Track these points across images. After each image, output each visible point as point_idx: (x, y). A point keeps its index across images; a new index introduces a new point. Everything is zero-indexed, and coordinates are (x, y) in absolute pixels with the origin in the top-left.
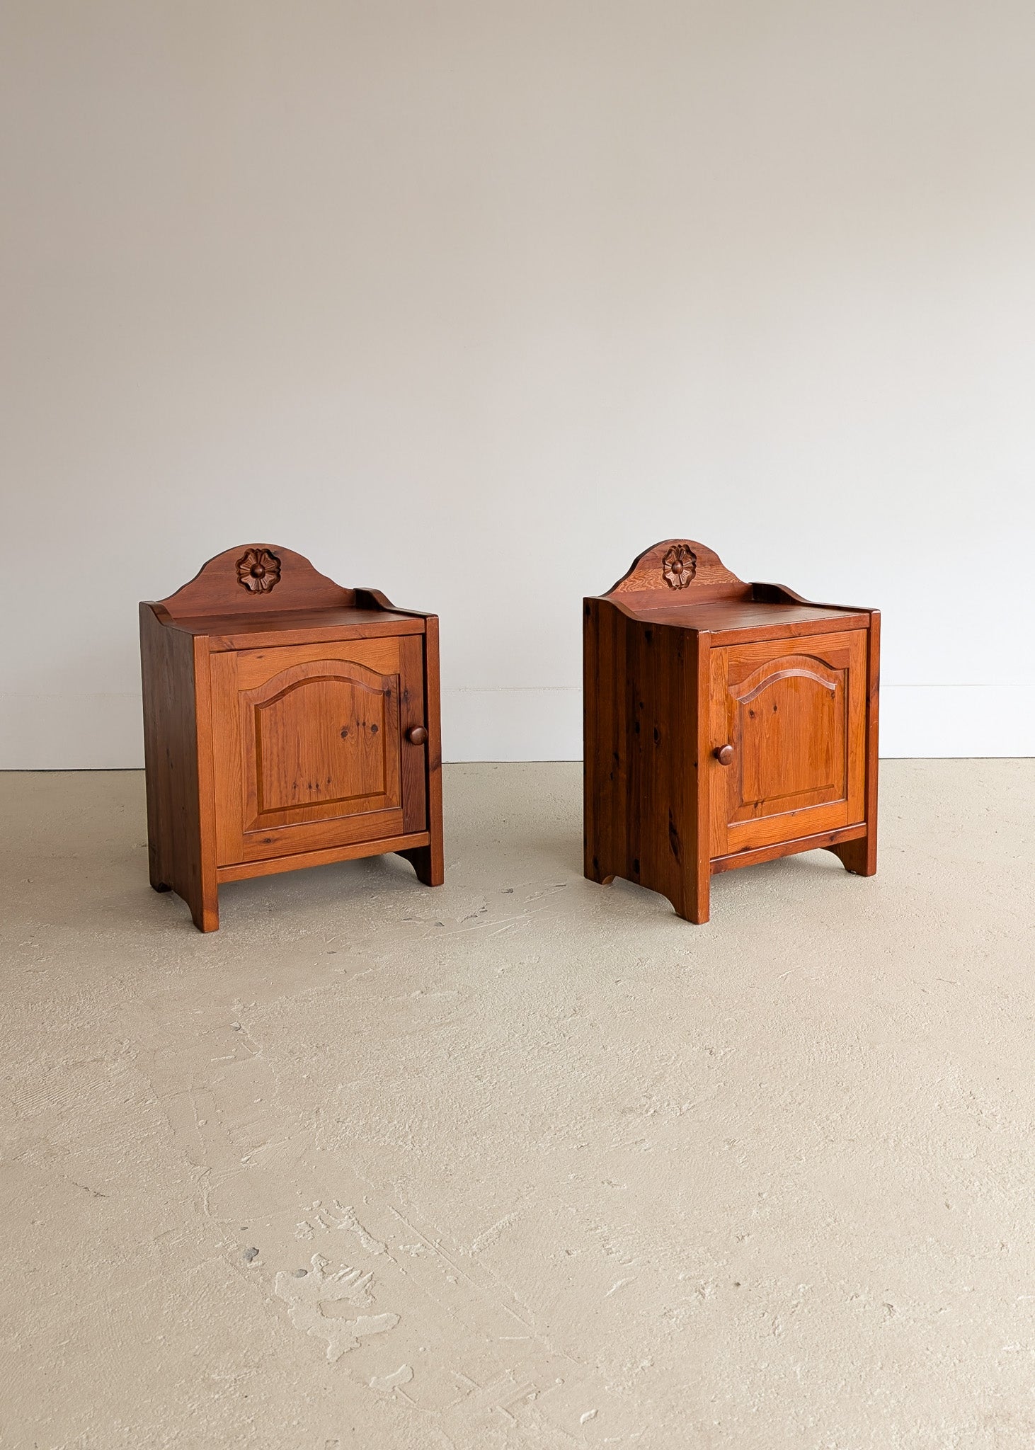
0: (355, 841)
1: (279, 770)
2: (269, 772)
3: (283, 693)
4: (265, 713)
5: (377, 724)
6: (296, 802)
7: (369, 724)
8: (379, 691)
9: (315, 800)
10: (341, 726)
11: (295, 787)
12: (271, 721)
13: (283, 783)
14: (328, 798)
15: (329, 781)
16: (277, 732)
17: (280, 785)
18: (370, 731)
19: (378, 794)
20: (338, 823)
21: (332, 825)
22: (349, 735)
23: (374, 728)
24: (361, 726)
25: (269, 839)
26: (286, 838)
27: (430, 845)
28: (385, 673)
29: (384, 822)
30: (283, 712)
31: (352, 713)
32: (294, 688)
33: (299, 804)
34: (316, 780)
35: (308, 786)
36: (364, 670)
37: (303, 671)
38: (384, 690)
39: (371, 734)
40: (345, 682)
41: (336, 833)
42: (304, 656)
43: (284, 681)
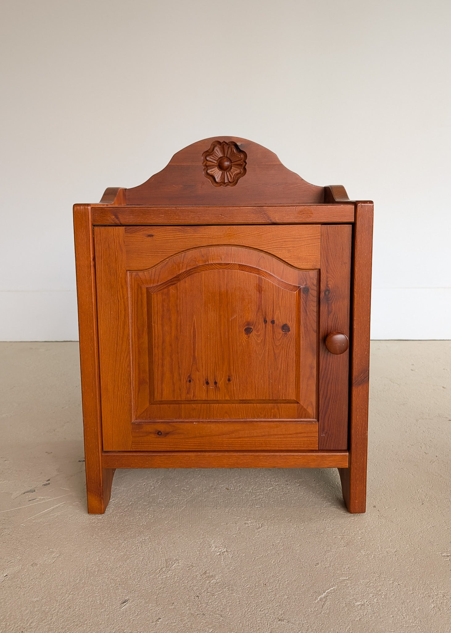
0: (260, 449)
1: (172, 360)
2: (160, 361)
3: (178, 278)
4: (157, 298)
5: (289, 324)
6: (190, 396)
7: (280, 322)
8: (295, 287)
9: (212, 397)
10: (244, 320)
11: (190, 381)
12: (163, 306)
13: (176, 375)
14: (228, 398)
15: (229, 380)
16: (170, 319)
17: (173, 376)
18: (280, 331)
19: (288, 402)
20: (238, 427)
21: (231, 427)
22: (254, 333)
23: (286, 328)
24: (269, 325)
25: (159, 432)
26: (178, 433)
27: (350, 469)
28: (302, 267)
29: (295, 434)
30: (177, 299)
31: (259, 309)
32: (190, 273)
33: (194, 399)
34: (215, 377)
35: (205, 382)
36: (275, 260)
37: (203, 256)
38: (301, 287)
39: (281, 335)
40: (251, 272)
41: (237, 437)
42: (202, 238)
43: (181, 265)
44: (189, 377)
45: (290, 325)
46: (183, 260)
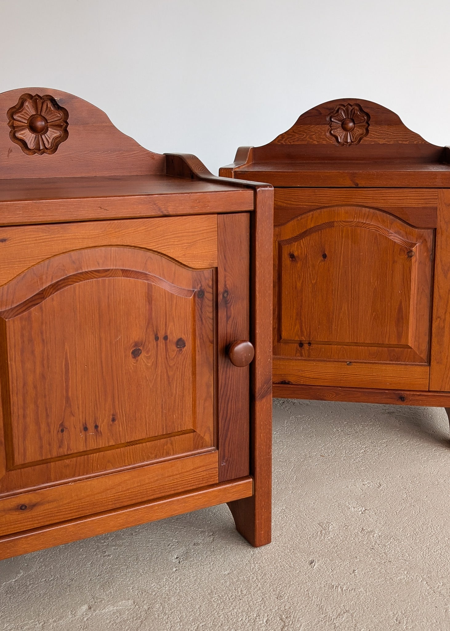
0: (152, 497)
1: (37, 407)
2: (21, 412)
3: (42, 296)
4: (13, 325)
5: (184, 337)
6: (64, 451)
7: (174, 336)
8: (189, 290)
9: (92, 445)
10: (131, 341)
11: (62, 431)
12: (22, 336)
13: (43, 426)
14: (112, 443)
15: (113, 420)
16: (33, 352)
17: (40, 428)
18: (174, 347)
19: (184, 433)
20: (126, 476)
21: (118, 479)
22: (143, 355)
23: (180, 343)
24: (161, 343)
25: (23, 505)
26: (49, 502)
27: (254, 497)
28: (197, 266)
29: (193, 470)
30: (42, 323)
31: (148, 323)
32: (59, 287)
33: (69, 453)
34: (95, 419)
35: (82, 428)
36: (164, 260)
37: (74, 262)
38: (196, 290)
39: (176, 352)
40: (138, 279)
41: (125, 489)
42: (75, 239)
43: (44, 277)
44: (62, 425)
45: (185, 339)
46: (47, 270)
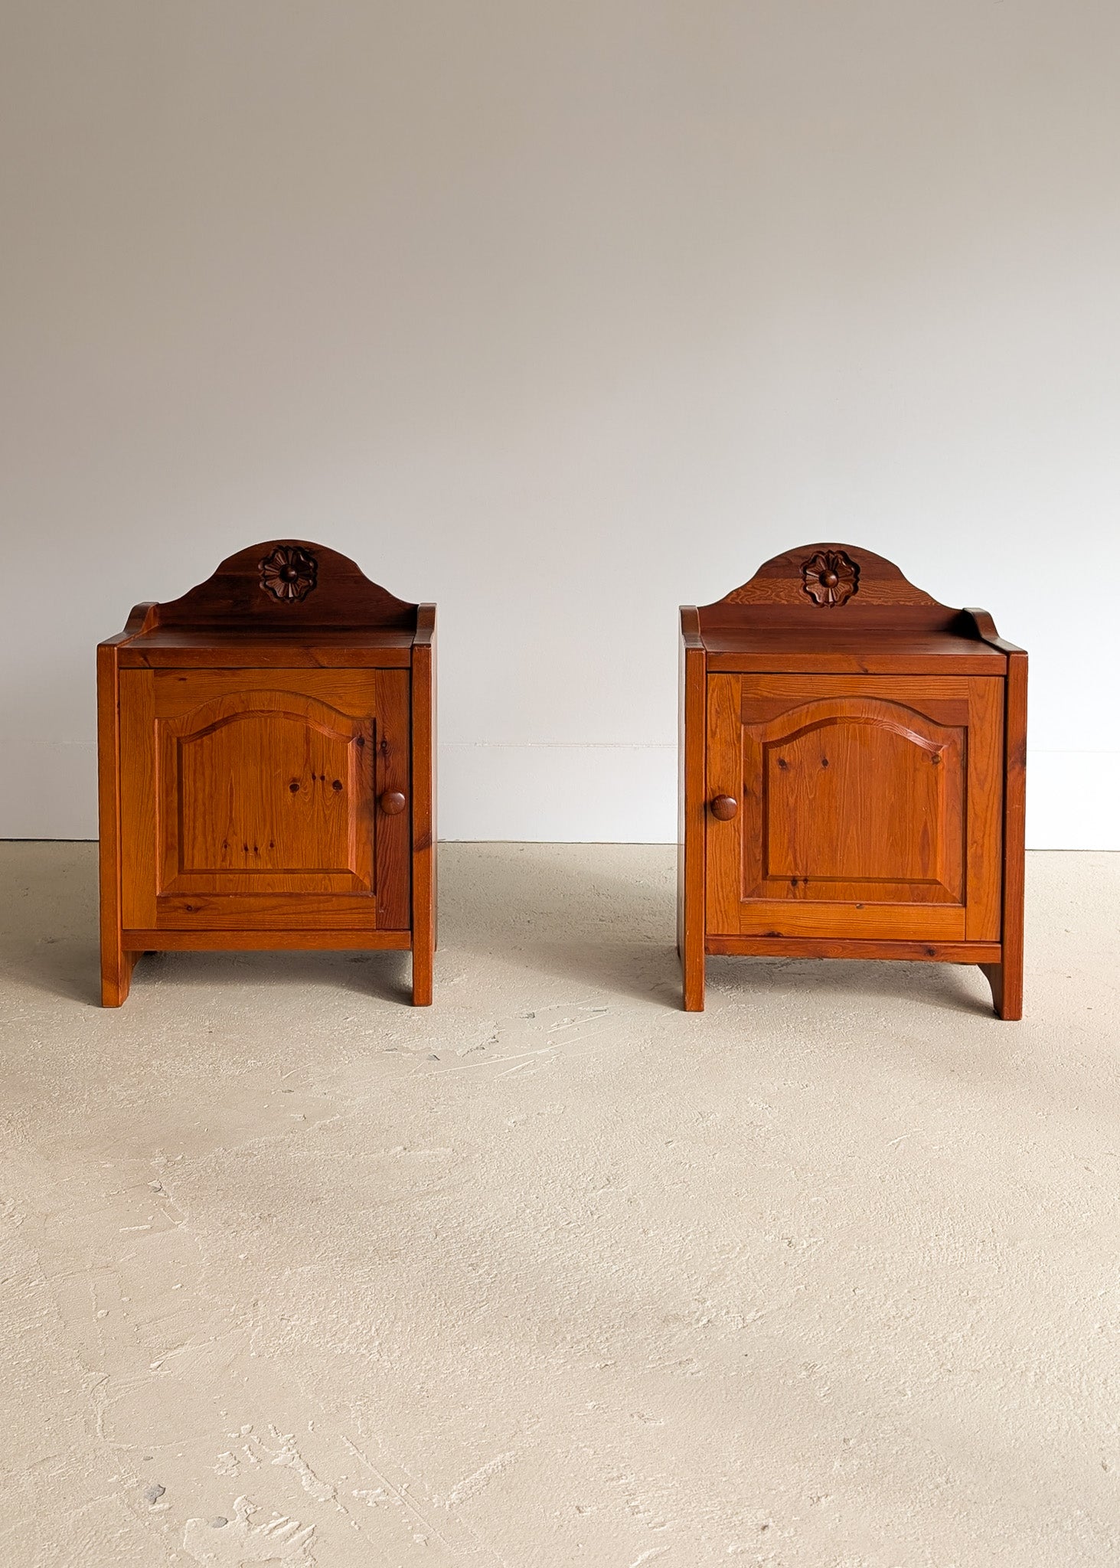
1: (205, 822)
3: (213, 727)
4: (188, 750)
5: (342, 780)
6: (226, 865)
7: (330, 779)
8: (353, 736)
9: (251, 865)
10: (291, 777)
11: (226, 847)
13: (209, 838)
15: (272, 845)
16: (203, 774)
17: (207, 841)
18: (331, 788)
19: (342, 872)
22: (301, 790)
23: (337, 785)
24: (318, 782)
25: (190, 907)
26: (211, 909)
28: (355, 715)
29: (348, 908)
30: (212, 751)
31: (306, 763)
32: (228, 722)
33: (231, 868)
34: (255, 841)
35: (243, 848)
36: (325, 709)
37: (242, 702)
38: (357, 737)
39: (333, 793)
40: (298, 721)
42: (242, 682)
44: (225, 841)
45: (342, 782)
